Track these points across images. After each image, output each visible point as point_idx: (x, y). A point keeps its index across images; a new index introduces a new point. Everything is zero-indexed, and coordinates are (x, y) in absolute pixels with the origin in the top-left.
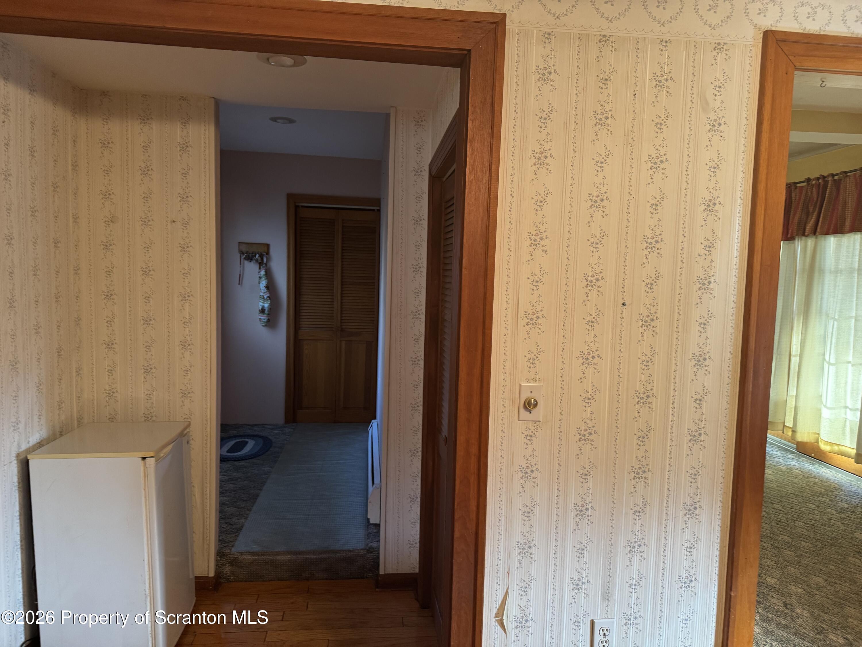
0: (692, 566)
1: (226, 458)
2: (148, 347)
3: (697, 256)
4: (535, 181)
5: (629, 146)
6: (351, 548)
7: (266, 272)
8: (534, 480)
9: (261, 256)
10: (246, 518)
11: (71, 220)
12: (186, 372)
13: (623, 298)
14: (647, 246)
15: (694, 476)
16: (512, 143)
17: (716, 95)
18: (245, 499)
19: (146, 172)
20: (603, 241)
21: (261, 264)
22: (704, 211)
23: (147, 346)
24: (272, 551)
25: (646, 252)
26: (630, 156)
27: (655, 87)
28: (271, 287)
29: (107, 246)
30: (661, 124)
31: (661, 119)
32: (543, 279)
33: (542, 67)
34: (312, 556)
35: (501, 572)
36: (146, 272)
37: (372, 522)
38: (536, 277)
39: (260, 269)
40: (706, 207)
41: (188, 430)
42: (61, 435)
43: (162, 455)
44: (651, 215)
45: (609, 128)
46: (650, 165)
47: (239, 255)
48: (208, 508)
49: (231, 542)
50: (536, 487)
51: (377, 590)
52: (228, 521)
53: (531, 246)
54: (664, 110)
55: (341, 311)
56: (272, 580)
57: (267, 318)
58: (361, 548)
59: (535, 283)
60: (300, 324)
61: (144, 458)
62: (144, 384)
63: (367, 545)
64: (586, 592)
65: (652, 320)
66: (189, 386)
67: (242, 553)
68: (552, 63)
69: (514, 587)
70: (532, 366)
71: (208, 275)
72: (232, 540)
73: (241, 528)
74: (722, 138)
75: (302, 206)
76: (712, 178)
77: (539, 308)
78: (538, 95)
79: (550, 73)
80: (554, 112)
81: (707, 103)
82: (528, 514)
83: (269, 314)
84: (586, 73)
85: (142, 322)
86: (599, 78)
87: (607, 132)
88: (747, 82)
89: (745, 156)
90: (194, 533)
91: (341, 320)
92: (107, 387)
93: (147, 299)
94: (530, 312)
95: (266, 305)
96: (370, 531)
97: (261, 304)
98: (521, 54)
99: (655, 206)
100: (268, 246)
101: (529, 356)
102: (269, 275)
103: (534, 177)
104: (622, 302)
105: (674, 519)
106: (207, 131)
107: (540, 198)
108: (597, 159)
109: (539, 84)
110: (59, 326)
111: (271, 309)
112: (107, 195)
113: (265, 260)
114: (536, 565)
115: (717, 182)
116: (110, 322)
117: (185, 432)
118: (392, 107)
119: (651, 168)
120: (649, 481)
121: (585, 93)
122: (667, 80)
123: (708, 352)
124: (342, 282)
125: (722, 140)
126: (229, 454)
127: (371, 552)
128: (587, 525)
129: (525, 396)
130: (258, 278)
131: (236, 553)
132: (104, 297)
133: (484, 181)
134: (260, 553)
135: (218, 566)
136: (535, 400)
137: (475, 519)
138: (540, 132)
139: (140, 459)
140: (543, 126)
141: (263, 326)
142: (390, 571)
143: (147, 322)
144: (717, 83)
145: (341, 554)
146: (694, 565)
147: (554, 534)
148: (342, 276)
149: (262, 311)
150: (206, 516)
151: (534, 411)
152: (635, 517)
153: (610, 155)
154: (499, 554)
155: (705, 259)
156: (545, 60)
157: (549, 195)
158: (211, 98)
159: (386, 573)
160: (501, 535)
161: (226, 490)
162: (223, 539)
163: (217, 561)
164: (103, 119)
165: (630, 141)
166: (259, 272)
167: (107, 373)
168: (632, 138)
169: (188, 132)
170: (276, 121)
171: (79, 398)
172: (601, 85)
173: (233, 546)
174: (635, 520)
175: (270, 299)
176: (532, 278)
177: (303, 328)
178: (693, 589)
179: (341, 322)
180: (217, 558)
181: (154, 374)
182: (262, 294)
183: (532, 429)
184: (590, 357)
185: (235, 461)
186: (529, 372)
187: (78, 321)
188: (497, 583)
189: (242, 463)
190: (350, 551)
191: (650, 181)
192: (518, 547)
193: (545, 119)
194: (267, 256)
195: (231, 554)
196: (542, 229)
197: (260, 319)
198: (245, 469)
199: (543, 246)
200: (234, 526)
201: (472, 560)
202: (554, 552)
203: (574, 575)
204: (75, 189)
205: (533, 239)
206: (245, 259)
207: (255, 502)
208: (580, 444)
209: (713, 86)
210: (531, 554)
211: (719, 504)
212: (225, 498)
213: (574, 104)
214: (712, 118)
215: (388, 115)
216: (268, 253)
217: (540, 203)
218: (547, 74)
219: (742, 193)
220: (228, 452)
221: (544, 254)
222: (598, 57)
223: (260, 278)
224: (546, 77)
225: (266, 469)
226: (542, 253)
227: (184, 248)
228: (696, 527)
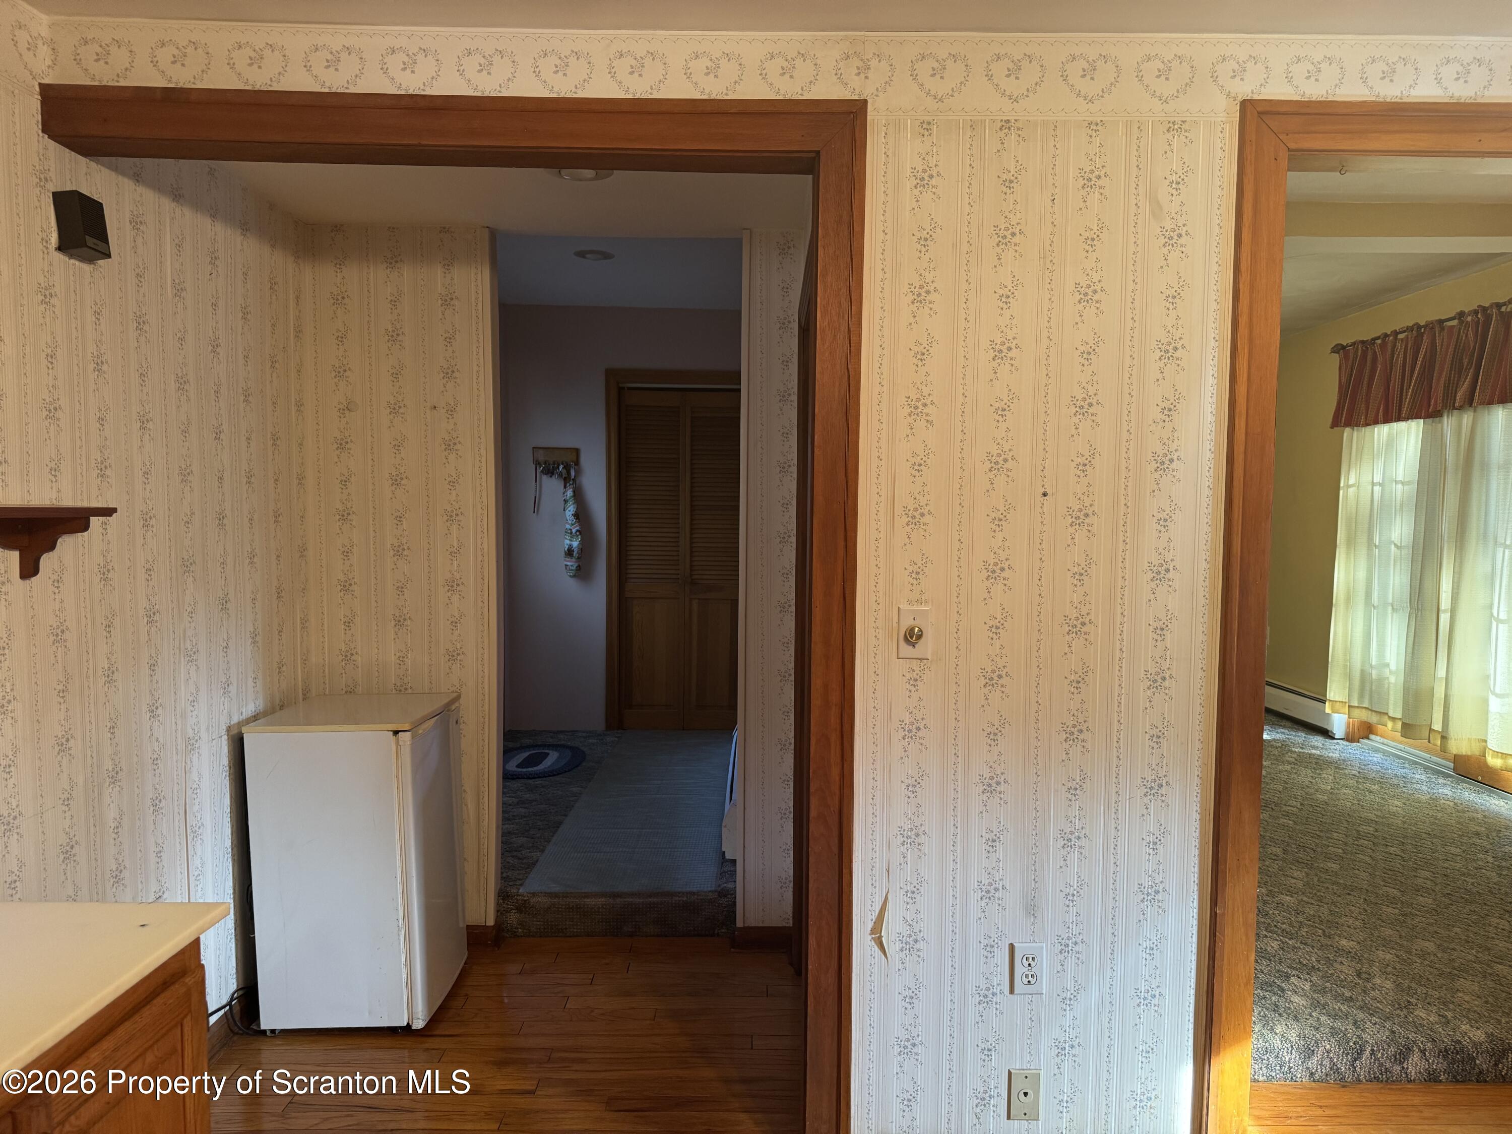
0: (1157, 871)
1: (516, 775)
2: (400, 589)
3: (1151, 422)
4: (914, 325)
5: (1047, 272)
6: (695, 890)
7: (574, 492)
8: (921, 741)
9: (567, 468)
10: (542, 851)
11: (294, 409)
12: (454, 624)
13: (1043, 486)
14: (1077, 412)
15: (1157, 739)
16: (880, 275)
17: (1172, 195)
18: (542, 827)
19: (394, 336)
20: (1012, 406)
21: (566, 480)
22: (1160, 359)
23: (398, 587)
24: (579, 891)
25: (1075, 420)
26: (1047, 286)
27: (1083, 187)
28: (582, 515)
29: (342, 445)
30: (1093, 239)
31: (1092, 232)
32: (928, 461)
33: (920, 168)
34: (637, 900)
35: (878, 869)
36: (396, 482)
37: (728, 856)
38: (919, 458)
39: (565, 487)
40: (1163, 353)
41: (457, 705)
42: (282, 707)
43: (420, 732)
44: (1081, 367)
45: (1017, 248)
46: (1078, 297)
47: (534, 466)
48: (486, 823)
49: (520, 880)
50: (924, 750)
51: (732, 950)
52: (515, 854)
53: (910, 415)
54: (1096, 219)
55: (692, 552)
56: (577, 936)
57: (576, 565)
58: (709, 889)
59: (918, 467)
60: (627, 574)
61: (396, 733)
62: (395, 642)
63: (719, 886)
64: (1000, 902)
65: (1087, 515)
66: (458, 644)
67: (534, 894)
68: (935, 163)
69: (896, 892)
70: (915, 582)
71: (484, 484)
72: (521, 877)
73: (535, 864)
74: (1184, 255)
75: (629, 389)
76: (1171, 312)
77: (923, 502)
78: (916, 208)
79: (931, 176)
80: (938, 230)
81: (1160, 207)
82: (914, 788)
83: (578, 558)
84: (982, 173)
85: (392, 553)
86: (1001, 180)
87: (1014, 254)
88: (1219, 174)
89: (1219, 279)
90: (465, 859)
91: (691, 566)
92: (343, 647)
93: (399, 519)
94: (911, 507)
95: (575, 544)
96: (725, 869)
97: (567, 542)
98: (890, 153)
99: (1087, 355)
100: (577, 451)
101: (911, 569)
102: (579, 497)
103: (912, 320)
104: (1043, 491)
105: (1128, 801)
106: (480, 274)
107: (921, 349)
108: (1001, 292)
109: (916, 192)
110: (278, 556)
111: (581, 550)
112: (341, 373)
113: (573, 473)
114: (927, 861)
115: (1178, 318)
116: (346, 554)
117: (453, 707)
118: (744, 229)
119: (1079, 302)
120: (1089, 745)
121: (981, 202)
122: (1099, 177)
123: (1172, 560)
124: (692, 506)
125: (1183, 257)
126: (520, 770)
127: (725, 896)
128: (999, 806)
129: (907, 623)
130: (563, 503)
131: (525, 894)
132: (338, 517)
133: (842, 329)
134: (561, 895)
135: (500, 912)
136: (920, 630)
137: (837, 792)
138: (920, 258)
139: (392, 733)
140: (923, 249)
141: (570, 576)
142: (752, 922)
143: (399, 552)
144: (1174, 178)
145: (679, 897)
146: (1161, 868)
147: (952, 818)
148: (692, 497)
149: (569, 552)
150: (482, 835)
151: (921, 644)
152: (1070, 796)
153: (1020, 286)
154: (874, 843)
155: (1163, 427)
156: (924, 159)
157: (934, 344)
158: (484, 227)
159: (746, 925)
160: (876, 816)
161: (514, 816)
162: (508, 876)
163: (498, 904)
164: (336, 264)
165: (1049, 265)
166: (564, 493)
167: (343, 626)
168: (1051, 261)
169: (452, 279)
170: (584, 257)
171: (305, 661)
172: (1005, 189)
173: (521, 885)
174: (1070, 800)
175: (580, 534)
176: (913, 460)
177: (633, 580)
178: (1160, 904)
179: (691, 570)
180: (498, 900)
181: (409, 628)
182: (568, 526)
183: (917, 670)
184: (997, 569)
185: (529, 778)
186: (912, 590)
187: (303, 551)
188: (872, 885)
189: (538, 782)
190: (693, 893)
191: (1078, 319)
192: (901, 834)
193: (926, 240)
194: (576, 467)
195: (518, 895)
196: (926, 391)
197: (566, 565)
198: (542, 790)
199: (927, 415)
200: (525, 861)
201: (835, 849)
202: (952, 843)
203: (983, 877)
204: (298, 365)
205: (913, 406)
206: (542, 471)
207: (556, 831)
208: (986, 691)
209: (1167, 182)
210: (919, 844)
211: (1196, 780)
212: (512, 826)
213: (966, 217)
214: (1168, 227)
215: (740, 241)
216: (577, 463)
217: (921, 356)
218: (927, 178)
219: (1217, 332)
220: (518, 766)
221: (929, 426)
222: (998, 151)
223: (566, 501)
224: (926, 182)
225: (575, 789)
226: (926, 424)
227: (450, 446)
228: (1163, 813)
